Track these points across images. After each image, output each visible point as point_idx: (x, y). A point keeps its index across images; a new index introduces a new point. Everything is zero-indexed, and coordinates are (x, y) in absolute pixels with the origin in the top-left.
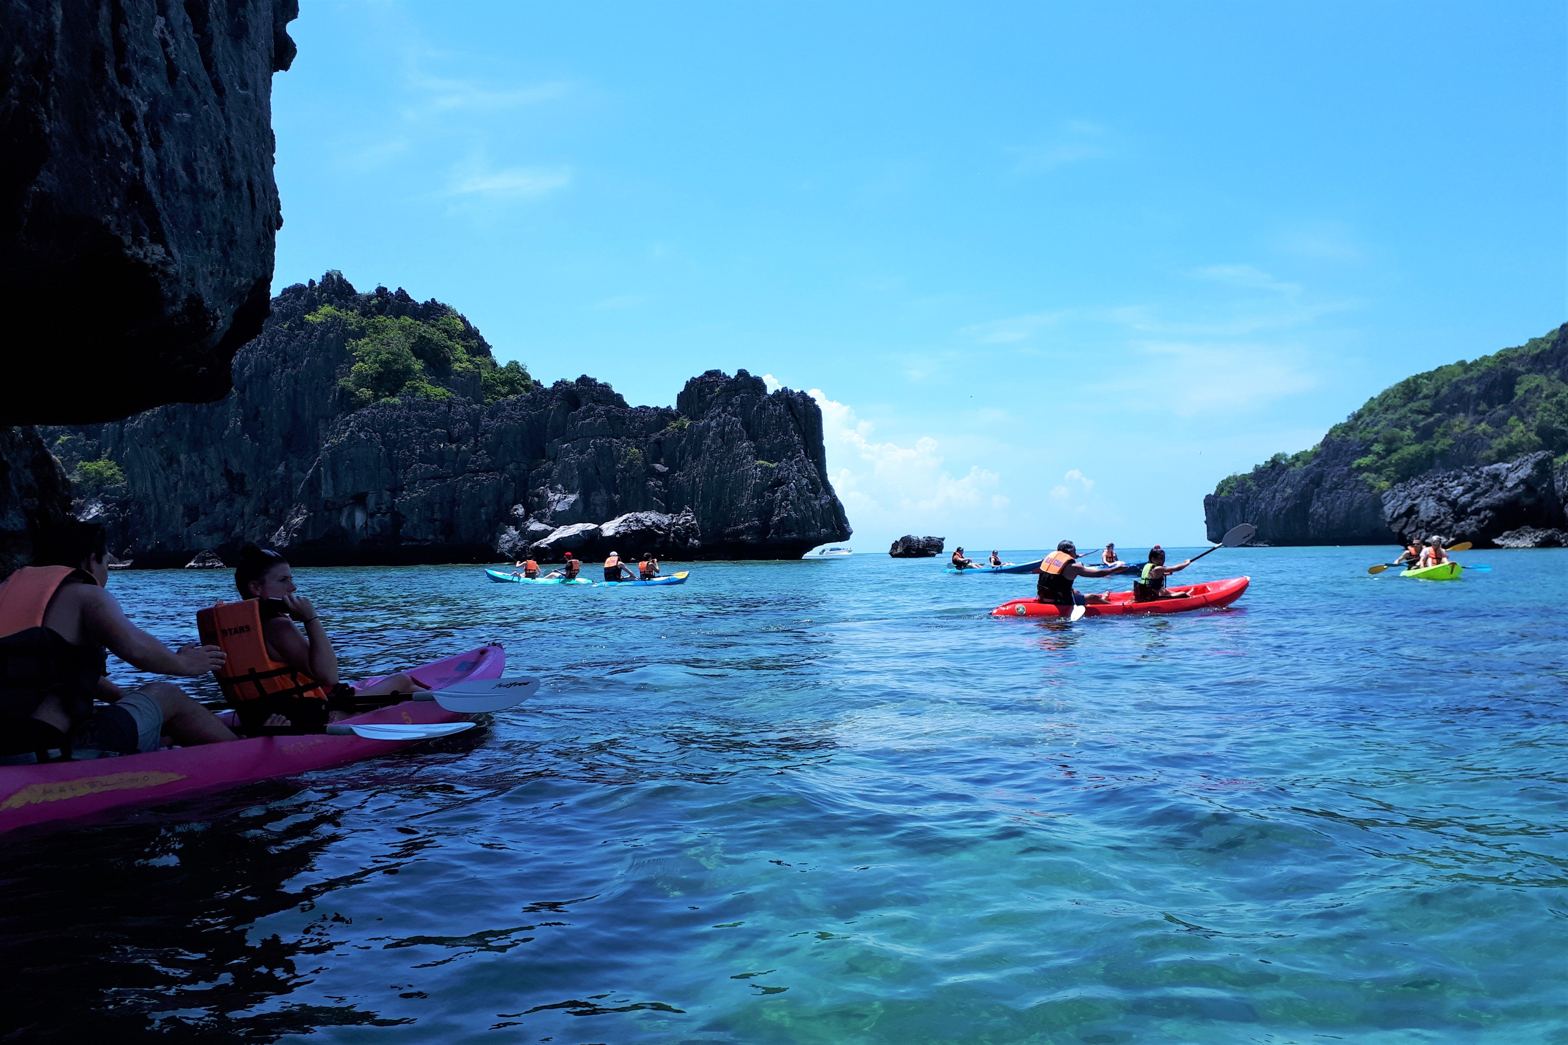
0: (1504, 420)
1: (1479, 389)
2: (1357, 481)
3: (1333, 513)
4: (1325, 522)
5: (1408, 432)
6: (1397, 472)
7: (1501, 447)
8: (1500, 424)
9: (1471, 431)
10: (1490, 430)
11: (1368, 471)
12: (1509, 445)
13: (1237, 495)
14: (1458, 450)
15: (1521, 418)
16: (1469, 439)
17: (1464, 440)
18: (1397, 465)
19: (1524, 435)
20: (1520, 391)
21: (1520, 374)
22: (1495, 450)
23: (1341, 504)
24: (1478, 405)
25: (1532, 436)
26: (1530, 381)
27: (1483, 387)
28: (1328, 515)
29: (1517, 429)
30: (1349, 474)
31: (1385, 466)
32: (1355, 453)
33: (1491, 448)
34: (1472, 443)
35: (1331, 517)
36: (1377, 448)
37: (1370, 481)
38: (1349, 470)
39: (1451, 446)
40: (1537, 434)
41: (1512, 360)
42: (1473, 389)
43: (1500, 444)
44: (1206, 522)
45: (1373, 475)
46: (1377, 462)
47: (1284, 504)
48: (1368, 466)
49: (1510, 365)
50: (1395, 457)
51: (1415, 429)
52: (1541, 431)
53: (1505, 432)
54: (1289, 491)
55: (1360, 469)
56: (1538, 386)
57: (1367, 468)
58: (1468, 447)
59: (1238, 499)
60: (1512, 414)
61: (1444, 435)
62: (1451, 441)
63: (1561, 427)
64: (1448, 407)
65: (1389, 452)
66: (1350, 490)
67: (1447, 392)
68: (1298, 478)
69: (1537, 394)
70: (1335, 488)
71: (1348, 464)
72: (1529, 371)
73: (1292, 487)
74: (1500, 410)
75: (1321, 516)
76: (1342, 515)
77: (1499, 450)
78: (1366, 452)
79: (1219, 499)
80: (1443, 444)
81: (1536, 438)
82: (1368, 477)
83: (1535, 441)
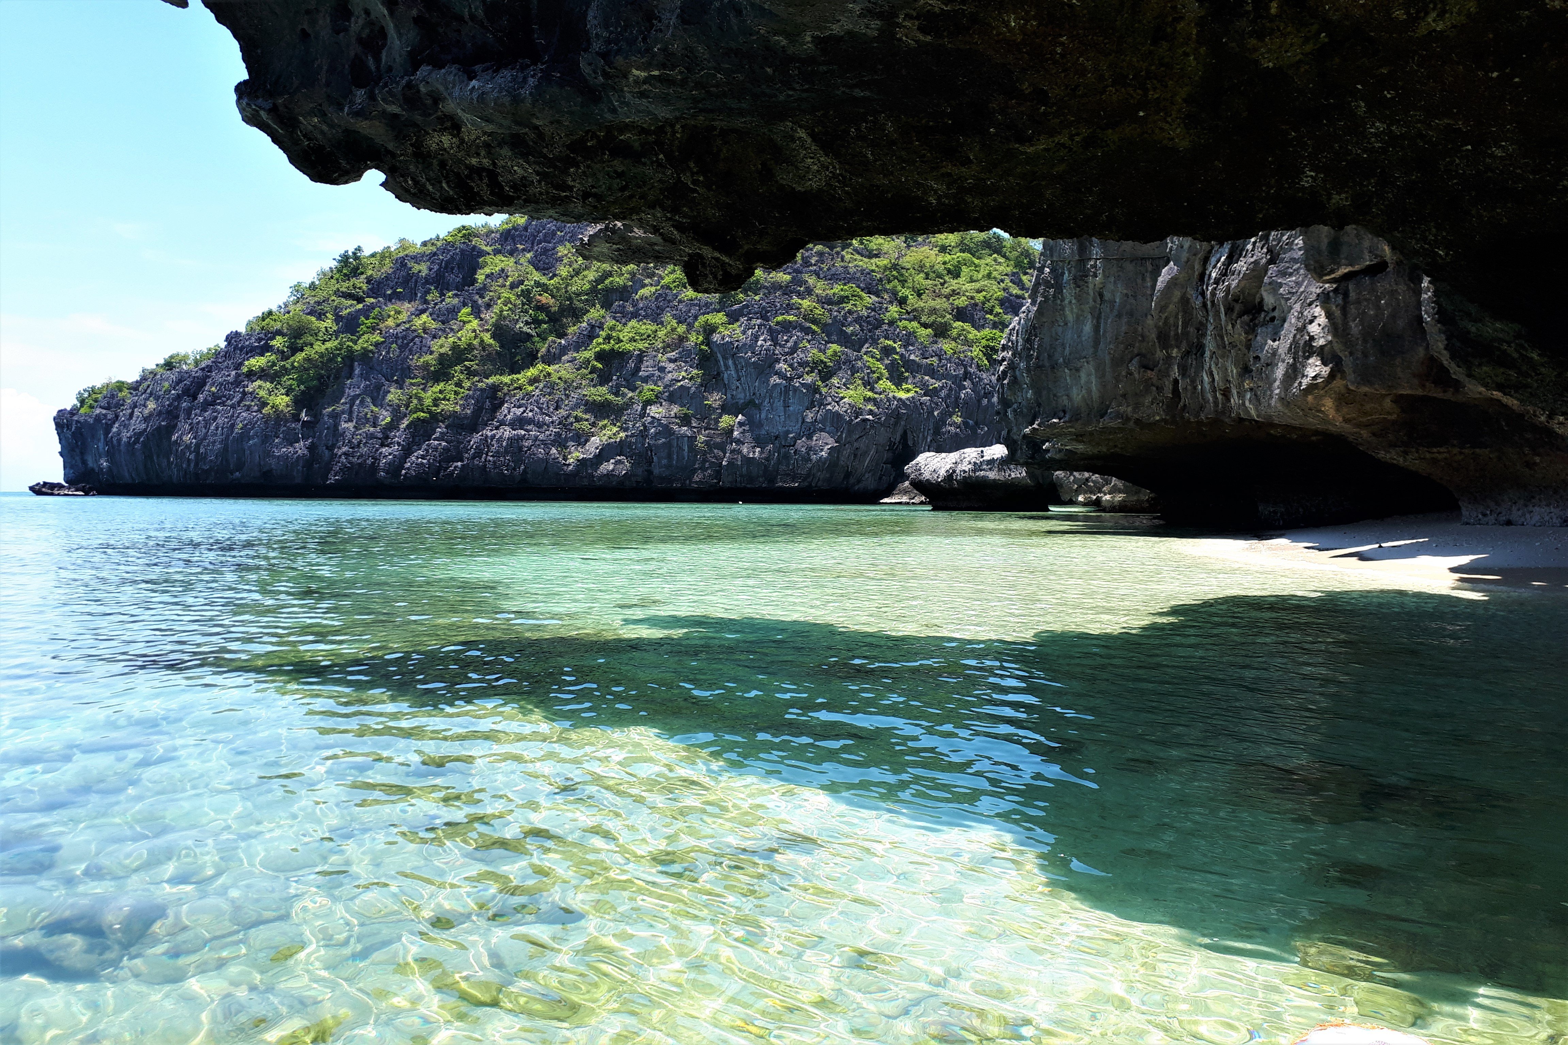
0: (453, 312)
1: (430, 270)
2: (244, 394)
3: (205, 443)
4: (192, 457)
5: (329, 323)
6: (300, 381)
7: (442, 350)
8: (447, 317)
9: (407, 326)
10: (433, 325)
11: (260, 378)
12: (455, 347)
13: (98, 411)
14: (388, 353)
15: (476, 312)
16: (404, 338)
17: (397, 337)
18: (304, 369)
19: (476, 337)
20: (480, 277)
21: (483, 253)
22: (436, 355)
23: (217, 428)
24: (428, 292)
25: (487, 338)
26: (495, 263)
27: (436, 267)
28: (198, 446)
29: (468, 326)
30: (237, 383)
31: (285, 371)
32: (251, 351)
33: (432, 353)
34: (408, 344)
35: (202, 450)
36: (278, 342)
37: (262, 393)
38: (238, 375)
39: (377, 345)
40: (493, 337)
41: (476, 236)
42: (423, 269)
43: (442, 346)
44: (61, 454)
45: (268, 385)
46: (274, 364)
47: (144, 426)
48: (262, 370)
49: (475, 241)
50: (300, 357)
51: (338, 318)
52: (500, 331)
53: (452, 330)
54: (151, 405)
55: (251, 375)
56: (503, 270)
57: (263, 374)
58: (402, 348)
59: (98, 419)
60: (465, 305)
61: (373, 328)
62: (379, 338)
63: (526, 329)
64: (389, 292)
65: (295, 349)
66: (233, 407)
67: (390, 271)
68: (166, 385)
69: (501, 280)
70: (213, 403)
71: (238, 366)
72: (497, 252)
73: (157, 398)
74: (451, 299)
75: (188, 447)
76: (218, 446)
77: (441, 355)
78: (265, 349)
79: (75, 418)
80: (366, 341)
81: (492, 341)
82: (260, 387)
83: (490, 345)
